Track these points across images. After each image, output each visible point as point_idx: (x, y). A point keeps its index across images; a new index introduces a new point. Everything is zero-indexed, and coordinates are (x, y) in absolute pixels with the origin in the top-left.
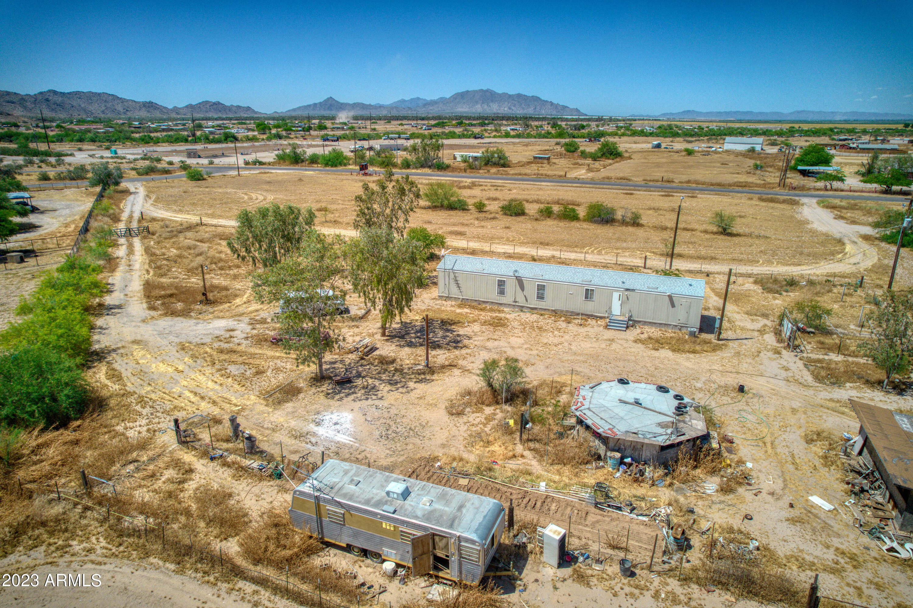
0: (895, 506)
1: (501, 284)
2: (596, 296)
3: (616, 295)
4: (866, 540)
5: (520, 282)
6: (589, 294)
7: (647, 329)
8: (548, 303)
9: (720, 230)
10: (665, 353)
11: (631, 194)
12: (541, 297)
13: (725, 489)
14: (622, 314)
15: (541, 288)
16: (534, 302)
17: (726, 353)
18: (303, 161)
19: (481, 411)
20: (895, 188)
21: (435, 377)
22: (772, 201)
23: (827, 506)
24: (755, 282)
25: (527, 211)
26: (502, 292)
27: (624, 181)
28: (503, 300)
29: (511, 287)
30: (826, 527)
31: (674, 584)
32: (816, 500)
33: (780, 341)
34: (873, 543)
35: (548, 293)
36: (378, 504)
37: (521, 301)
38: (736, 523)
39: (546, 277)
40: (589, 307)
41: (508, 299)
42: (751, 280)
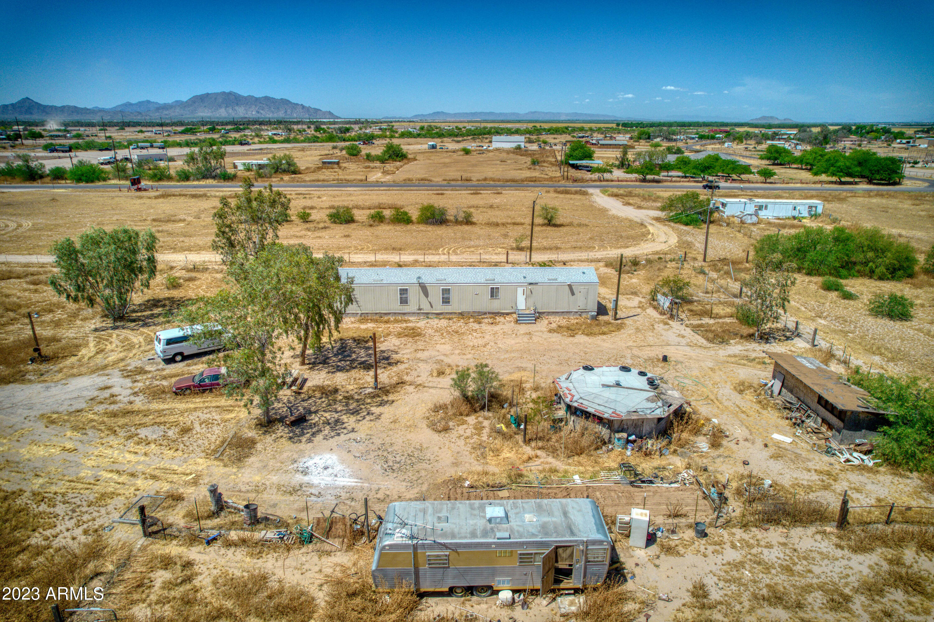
0: (831, 427)
1: (404, 292)
2: (501, 294)
3: (520, 291)
4: (826, 458)
5: (424, 288)
6: (494, 292)
7: (552, 318)
8: (455, 306)
9: (546, 221)
10: (581, 338)
11: (442, 194)
12: (446, 301)
13: (715, 444)
14: (528, 308)
15: (446, 291)
16: (439, 307)
17: (629, 330)
18: (41, 177)
19: (464, 423)
20: (649, 177)
21: (391, 397)
22: (567, 192)
23: (789, 440)
24: (607, 266)
25: (356, 218)
26: (404, 301)
27: (427, 182)
28: (406, 309)
29: (414, 295)
30: (798, 456)
31: (739, 533)
32: (777, 436)
33: (662, 313)
34: (832, 460)
35: (454, 297)
36: (485, 533)
37: (426, 308)
38: (741, 470)
39: (450, 280)
40: (495, 305)
41: (412, 307)
42: (601, 264)
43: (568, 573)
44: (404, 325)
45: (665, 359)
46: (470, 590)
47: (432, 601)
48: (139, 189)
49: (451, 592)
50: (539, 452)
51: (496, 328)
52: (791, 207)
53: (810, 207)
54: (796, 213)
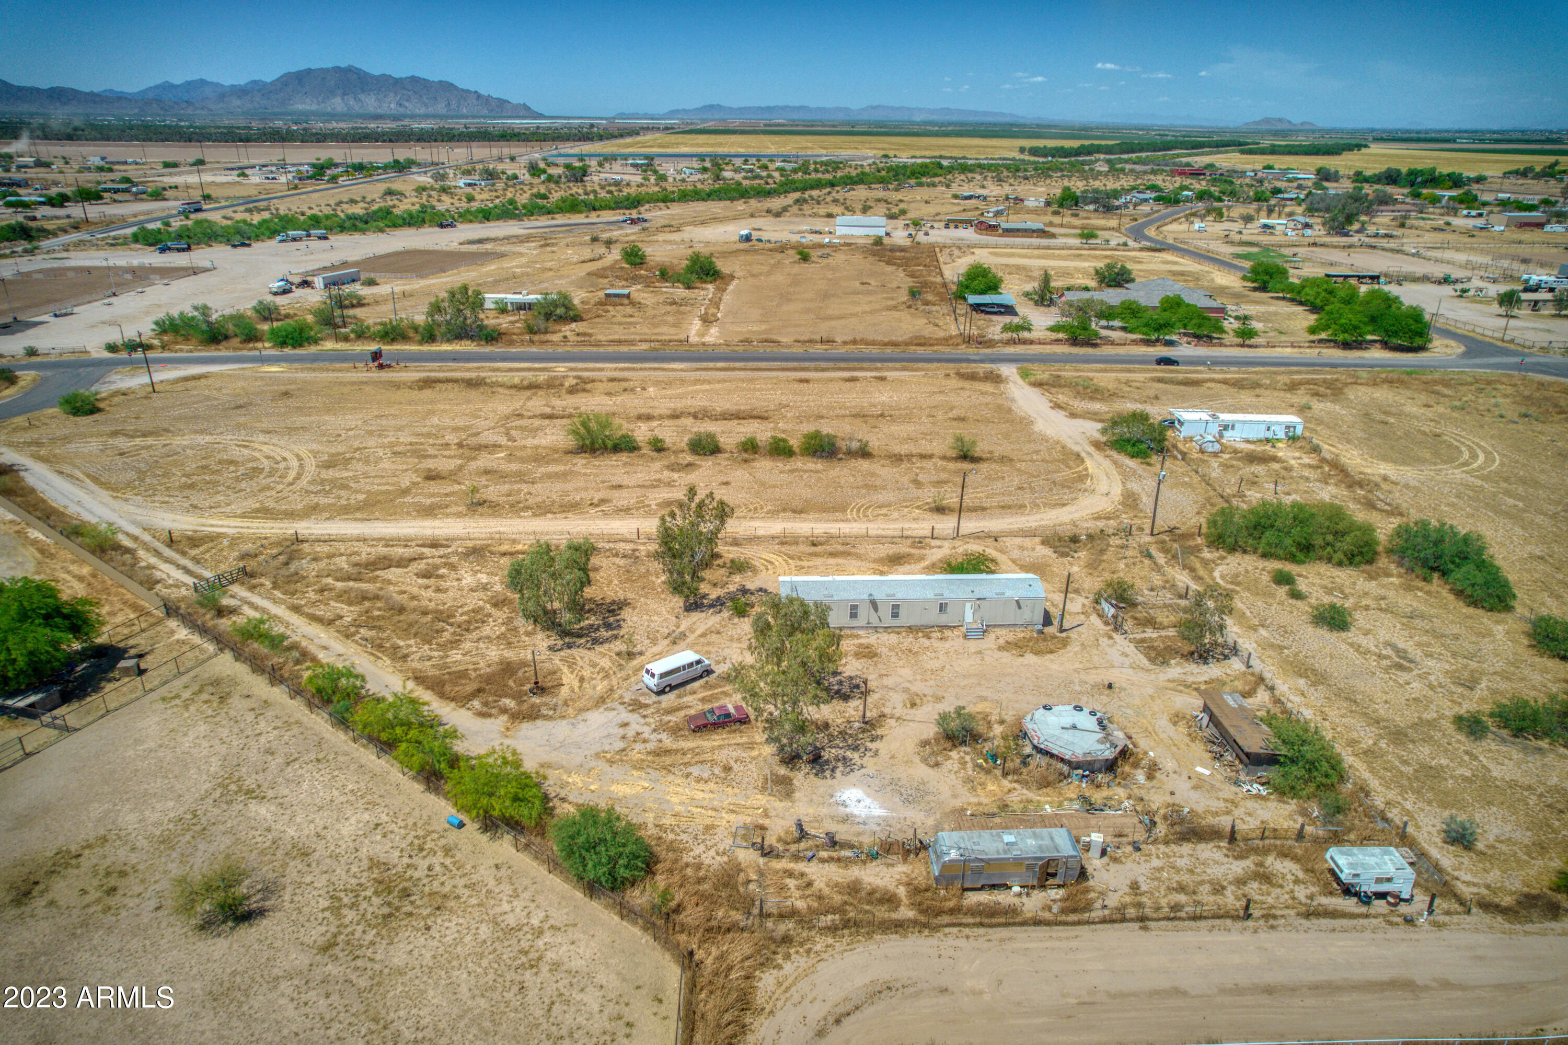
0: (1241, 762)
1: (854, 608)
2: (949, 609)
3: (968, 605)
4: (1234, 789)
5: (874, 604)
6: (942, 608)
7: (1000, 632)
8: (903, 620)
9: (961, 454)
10: (1030, 658)
12: (895, 615)
13: (1150, 777)
14: (975, 622)
15: (896, 607)
16: (888, 621)
17: (1074, 648)
19: (949, 758)
21: (879, 732)
22: (974, 377)
23: (1207, 772)
24: (1043, 543)
25: (721, 445)
26: (854, 615)
28: (855, 623)
29: (864, 610)
30: (1213, 786)
31: (1162, 848)
32: (1199, 769)
33: (1106, 623)
34: (1237, 790)
35: (902, 612)
37: (875, 621)
38: (1169, 799)
39: (900, 595)
40: (944, 619)
41: (861, 621)
42: (1038, 540)
43: (1054, 875)
44: (856, 641)
45: (1110, 686)
46: (993, 887)
47: (970, 894)
48: (381, 367)
49: (982, 888)
50: (1016, 785)
51: (947, 645)
52: (1264, 427)
53: (1288, 427)
54: (1269, 435)
